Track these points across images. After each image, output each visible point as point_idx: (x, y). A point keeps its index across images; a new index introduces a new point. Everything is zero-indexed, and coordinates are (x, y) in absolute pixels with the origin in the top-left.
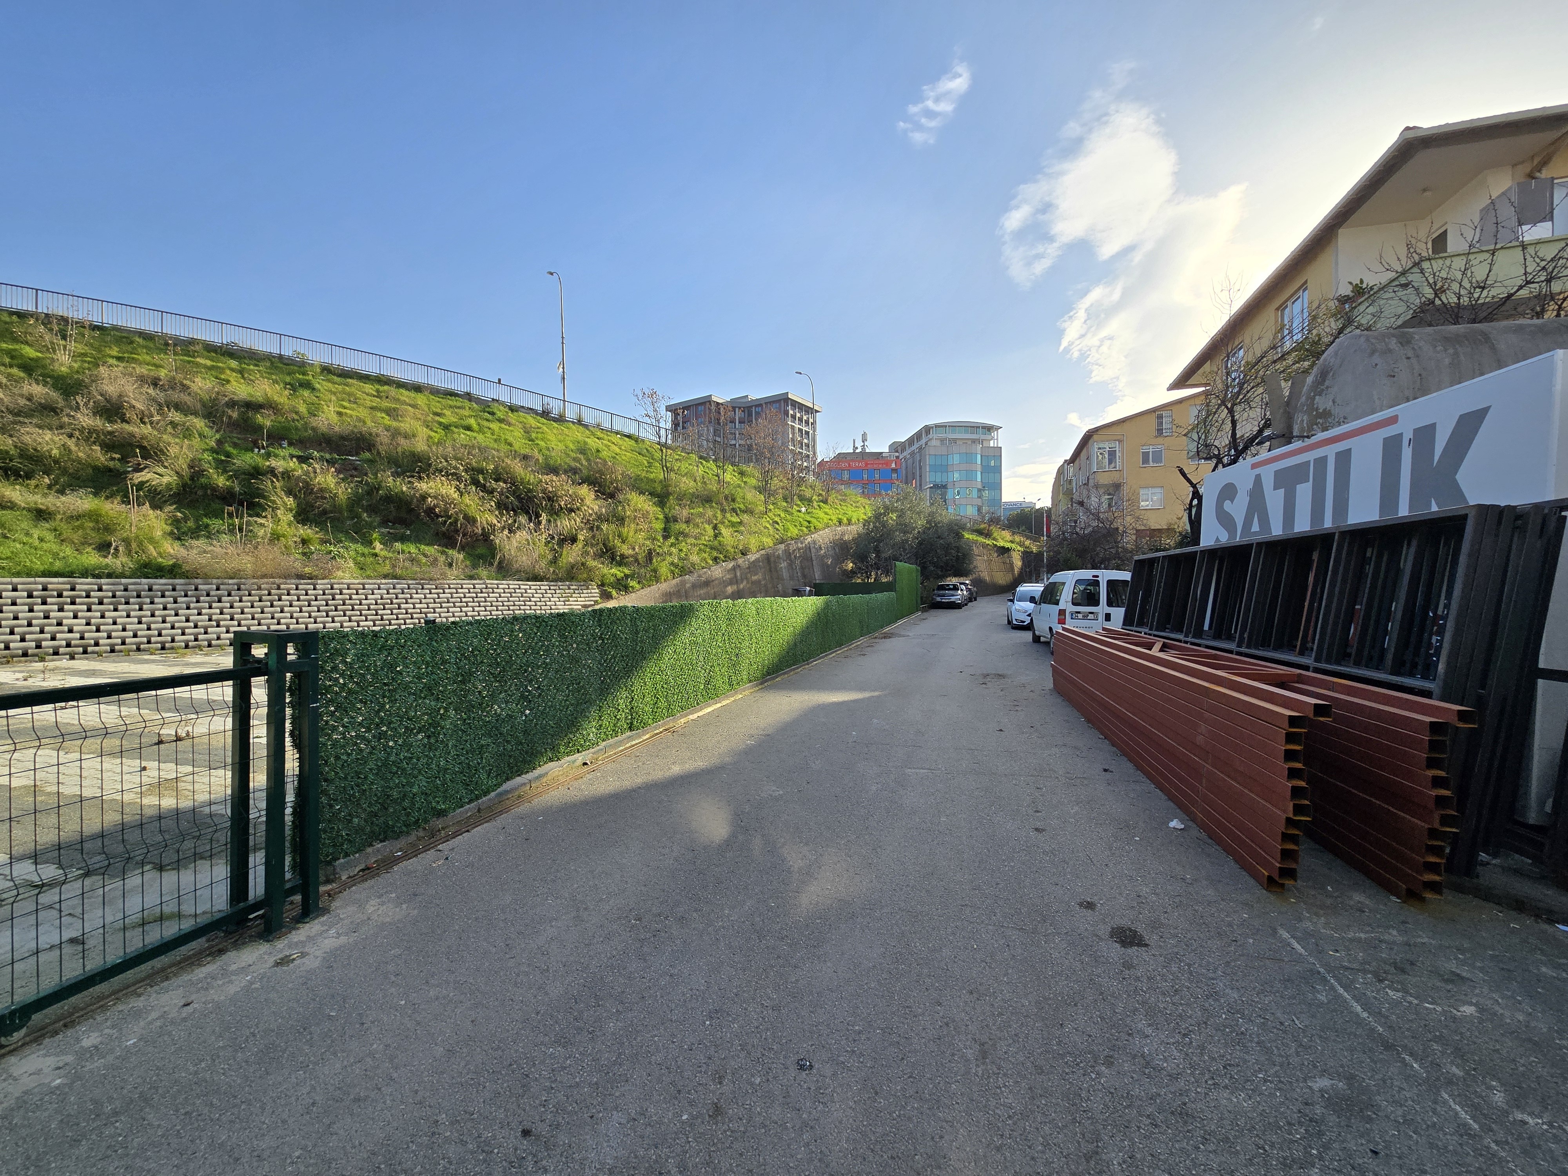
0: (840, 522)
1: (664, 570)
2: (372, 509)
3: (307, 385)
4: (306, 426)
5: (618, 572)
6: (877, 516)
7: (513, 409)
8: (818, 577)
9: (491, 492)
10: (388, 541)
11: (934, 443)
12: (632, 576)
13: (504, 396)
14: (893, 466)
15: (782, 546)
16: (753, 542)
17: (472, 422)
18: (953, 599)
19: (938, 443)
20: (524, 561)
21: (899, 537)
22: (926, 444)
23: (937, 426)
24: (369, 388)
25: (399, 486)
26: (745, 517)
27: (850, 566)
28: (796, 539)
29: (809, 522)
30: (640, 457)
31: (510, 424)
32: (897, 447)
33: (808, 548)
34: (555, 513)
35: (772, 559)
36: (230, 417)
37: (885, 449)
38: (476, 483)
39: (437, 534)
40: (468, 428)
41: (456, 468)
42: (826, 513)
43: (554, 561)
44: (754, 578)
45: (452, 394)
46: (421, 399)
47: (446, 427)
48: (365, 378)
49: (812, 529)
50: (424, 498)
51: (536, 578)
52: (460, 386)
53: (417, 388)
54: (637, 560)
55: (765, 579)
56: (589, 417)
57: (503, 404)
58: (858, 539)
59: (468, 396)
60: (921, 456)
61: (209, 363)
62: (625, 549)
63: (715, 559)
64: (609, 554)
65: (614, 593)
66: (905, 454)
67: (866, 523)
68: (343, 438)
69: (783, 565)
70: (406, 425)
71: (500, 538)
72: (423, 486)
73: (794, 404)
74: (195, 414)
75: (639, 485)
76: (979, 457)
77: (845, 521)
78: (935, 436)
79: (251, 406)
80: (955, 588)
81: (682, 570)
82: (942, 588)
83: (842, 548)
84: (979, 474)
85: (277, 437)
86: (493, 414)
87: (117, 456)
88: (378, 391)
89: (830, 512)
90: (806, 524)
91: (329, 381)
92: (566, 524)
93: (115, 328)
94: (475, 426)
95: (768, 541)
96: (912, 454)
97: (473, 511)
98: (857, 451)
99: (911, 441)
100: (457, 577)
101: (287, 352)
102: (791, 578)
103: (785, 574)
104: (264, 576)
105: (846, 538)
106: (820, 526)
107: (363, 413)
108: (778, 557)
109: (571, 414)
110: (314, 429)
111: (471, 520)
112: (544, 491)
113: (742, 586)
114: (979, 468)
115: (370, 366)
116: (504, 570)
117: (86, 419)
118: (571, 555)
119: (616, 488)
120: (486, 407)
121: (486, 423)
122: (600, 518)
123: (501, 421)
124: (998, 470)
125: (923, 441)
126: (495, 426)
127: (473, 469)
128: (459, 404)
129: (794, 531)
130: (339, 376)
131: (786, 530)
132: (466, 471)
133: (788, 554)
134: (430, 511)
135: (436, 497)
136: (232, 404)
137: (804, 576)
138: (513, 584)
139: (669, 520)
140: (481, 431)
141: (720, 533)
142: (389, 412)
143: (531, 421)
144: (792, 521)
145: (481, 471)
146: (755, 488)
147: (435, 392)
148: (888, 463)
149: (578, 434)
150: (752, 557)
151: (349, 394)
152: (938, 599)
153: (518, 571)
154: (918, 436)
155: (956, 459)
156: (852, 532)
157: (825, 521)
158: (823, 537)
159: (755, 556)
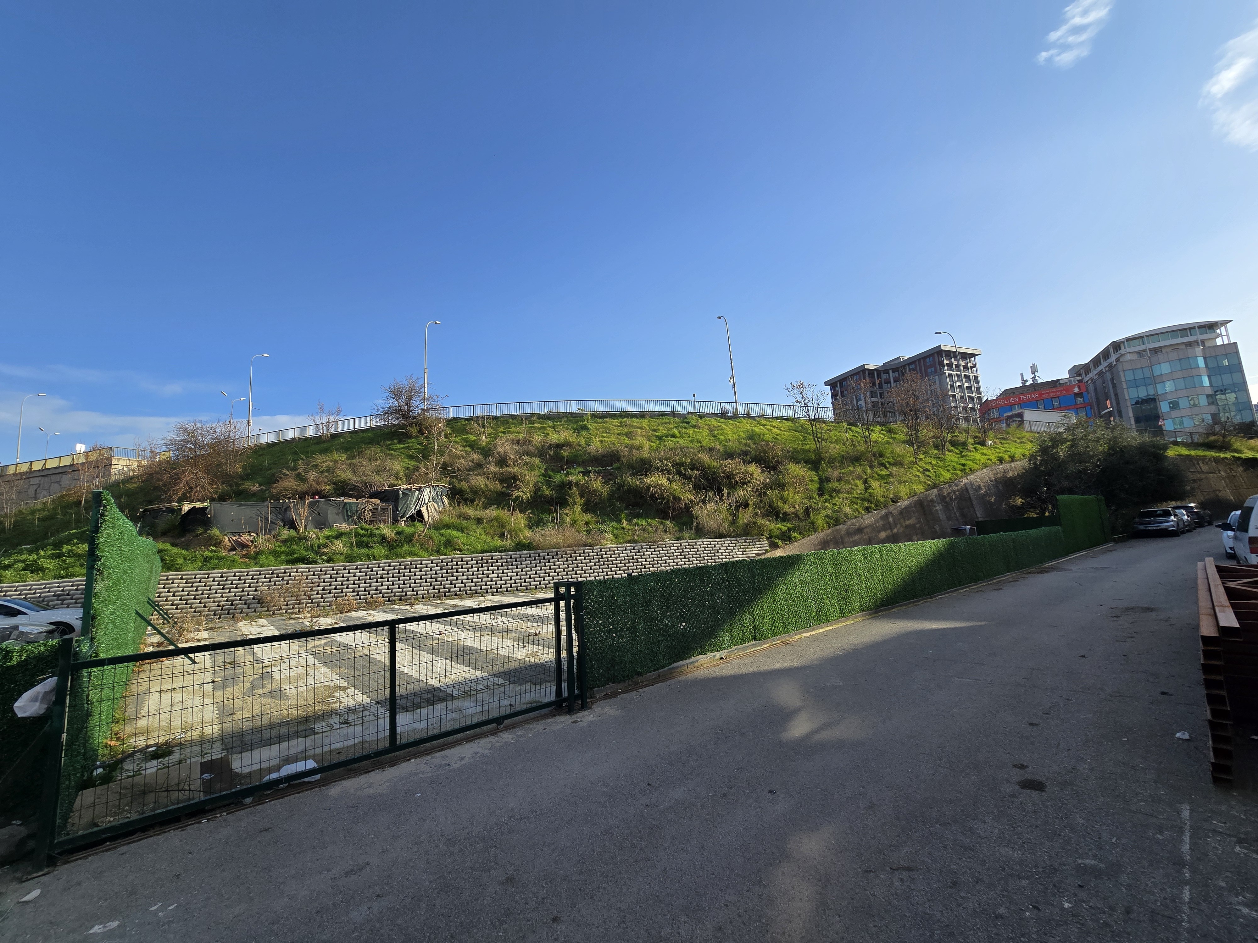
0: (1001, 460)
1: (820, 521)
2: (621, 499)
3: (585, 428)
4: (585, 453)
5: (782, 526)
6: (1045, 450)
7: (701, 416)
8: (980, 514)
9: (689, 478)
10: (630, 518)
11: (1128, 357)
12: (794, 529)
13: (695, 408)
14: (1076, 390)
15: (935, 491)
16: (904, 491)
17: (675, 431)
18: (1163, 525)
19: (1135, 356)
20: (712, 524)
21: (1073, 468)
23: (1128, 340)
24: (616, 422)
25: (635, 482)
26: (895, 470)
27: (1019, 501)
28: (949, 483)
29: (964, 465)
30: (796, 434)
31: (700, 428)
33: (965, 489)
34: (733, 486)
35: (925, 504)
36: (550, 454)
38: (679, 473)
39: (657, 510)
40: (674, 436)
41: (667, 465)
42: (984, 454)
43: (734, 522)
44: (908, 522)
45: (662, 415)
46: (645, 423)
47: (660, 438)
48: (613, 416)
49: (968, 472)
50: (648, 488)
51: (721, 536)
52: (667, 408)
53: (642, 415)
54: (797, 516)
55: (919, 522)
56: (754, 411)
57: (695, 414)
58: (1025, 475)
59: (673, 414)
60: (1112, 374)
61: (540, 425)
62: (787, 508)
63: (867, 509)
64: (775, 513)
65: (780, 543)
66: (1090, 374)
67: (1032, 457)
68: (603, 456)
69: (939, 507)
70: (639, 440)
71: (695, 510)
72: (647, 480)
73: (949, 353)
74: (535, 456)
75: (795, 457)
76: (1200, 359)
77: (1006, 458)
78: (1129, 350)
79: (559, 446)
80: (1167, 514)
81: (835, 521)
82: (1154, 514)
83: (1006, 485)
84: (1205, 378)
85: (573, 462)
86: (688, 423)
87: (505, 485)
88: (621, 423)
89: (988, 452)
90: (960, 467)
91: (595, 422)
92: (741, 494)
93: (502, 416)
94: (678, 434)
95: (919, 488)
96: (1099, 372)
97: (678, 493)
98: (1027, 384)
99: (1096, 360)
100: (670, 539)
101: (574, 410)
102: (949, 518)
103: (942, 516)
104: (568, 546)
105: (1011, 474)
107: (613, 439)
108: (932, 501)
109: (741, 412)
110: (589, 454)
111: (677, 499)
112: (724, 472)
113: (895, 531)
114: (1204, 372)
115: (615, 408)
116: (700, 532)
117: (493, 468)
118: (745, 516)
119: (778, 462)
120: (684, 419)
121: (684, 430)
122: (766, 486)
123: (694, 426)
124: (1235, 368)
125: (1113, 359)
126: (690, 431)
127: (677, 464)
128: (667, 420)
129: (947, 475)
130: (600, 418)
131: (938, 475)
132: (673, 466)
133: (942, 497)
134: (653, 495)
135: (655, 487)
136: (550, 447)
137: (963, 515)
138: (706, 541)
139: (823, 481)
140: (681, 436)
141: (870, 486)
142: (628, 435)
143: (714, 422)
144: (944, 467)
145: (682, 464)
146: (904, 442)
147: (653, 415)
149: (747, 425)
150: (902, 504)
151: (606, 428)
152: (1142, 527)
153: (709, 532)
154: (1105, 354)
155: (1166, 368)
156: (1016, 468)
157: (983, 461)
158: (981, 477)
159: (907, 503)
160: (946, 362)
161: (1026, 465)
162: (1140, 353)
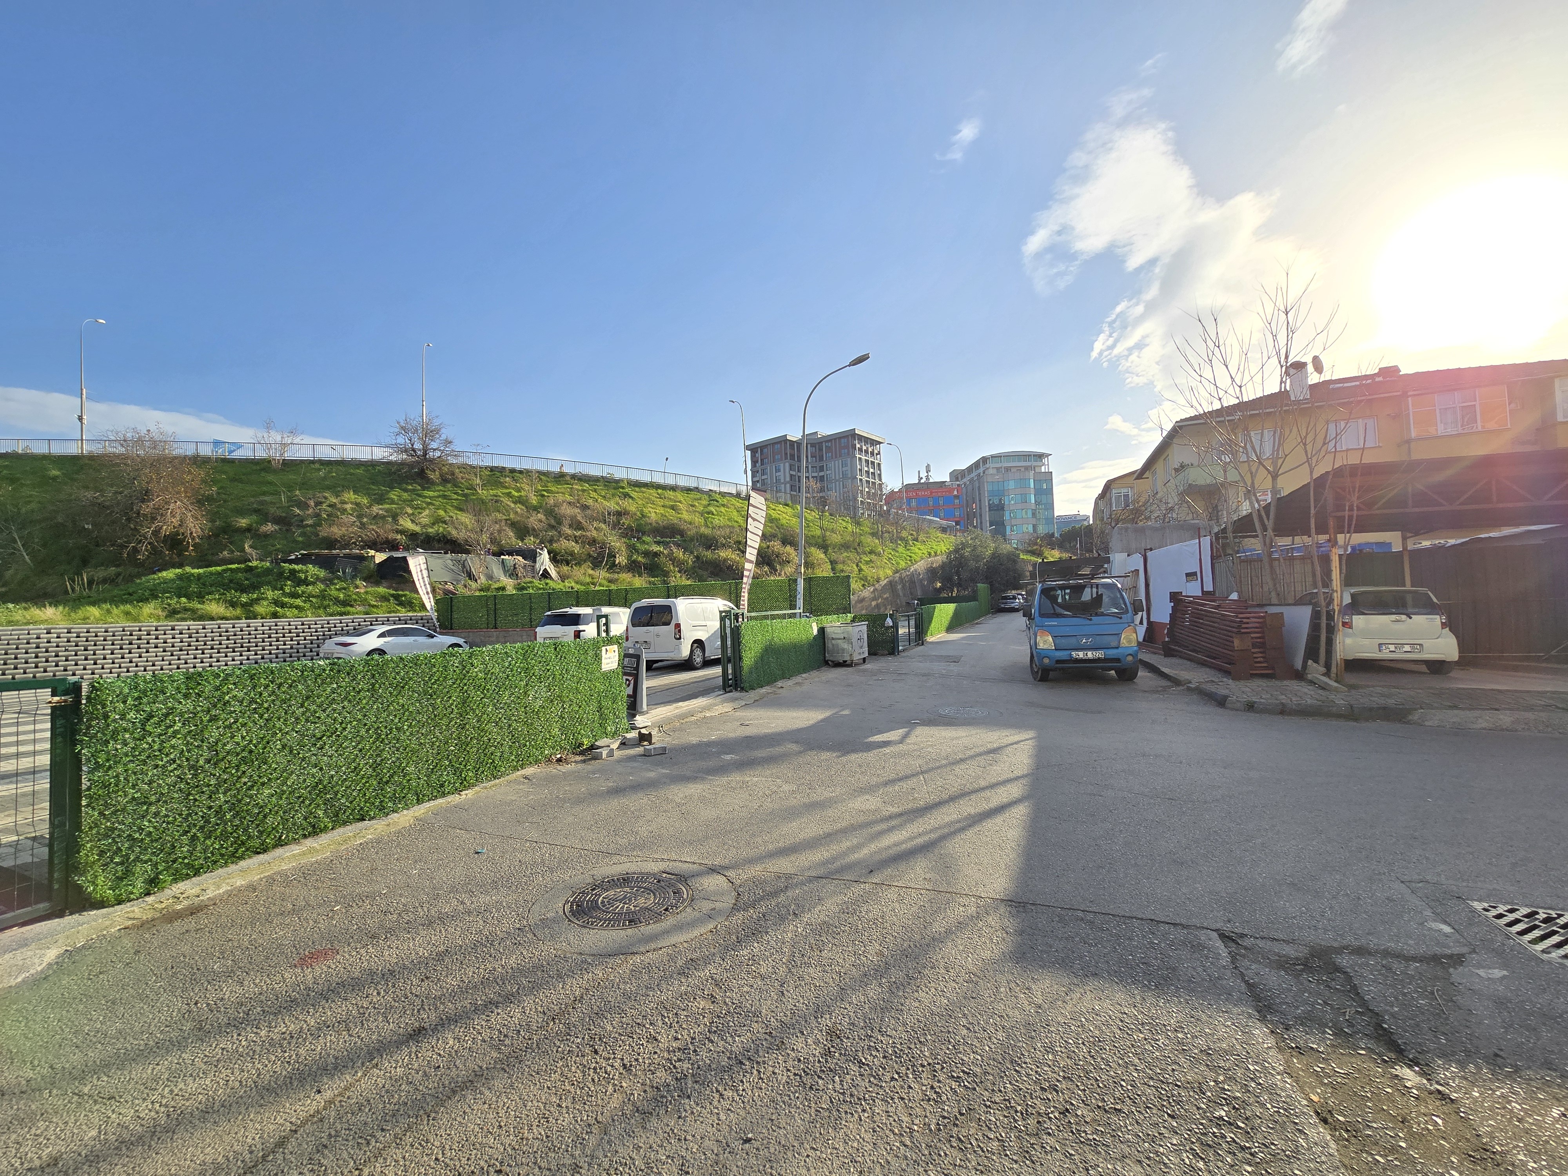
0: (930, 554)
2: (705, 567)
3: (628, 496)
4: (647, 524)
6: (956, 551)
7: (722, 495)
8: (919, 593)
11: (991, 471)
13: (714, 487)
14: (955, 493)
15: (897, 575)
16: (881, 574)
17: (711, 508)
18: (1013, 605)
19: (995, 471)
21: (972, 564)
22: (984, 473)
23: (993, 457)
24: (653, 492)
25: (709, 554)
26: (873, 557)
27: (939, 584)
28: (906, 569)
29: (911, 556)
31: (728, 507)
32: (956, 475)
33: (912, 574)
35: (893, 584)
37: (947, 478)
40: (712, 514)
42: (919, 549)
44: (885, 596)
45: (690, 490)
46: (680, 496)
47: (702, 515)
48: (646, 485)
49: (913, 562)
50: (725, 560)
52: (693, 484)
53: (673, 489)
55: (890, 596)
57: (715, 492)
58: (943, 566)
59: (697, 489)
60: (979, 483)
61: (580, 488)
63: (863, 585)
66: (965, 480)
67: (948, 554)
68: (664, 527)
69: (899, 587)
70: (684, 515)
73: (861, 438)
74: (602, 522)
76: (1032, 481)
77: (933, 554)
78: (992, 465)
79: (619, 514)
80: (1014, 598)
82: (1006, 598)
83: (932, 573)
84: (1033, 497)
85: (641, 530)
86: (716, 501)
88: (658, 494)
89: (922, 547)
90: (908, 558)
91: (634, 491)
93: (528, 471)
94: (715, 512)
95: (890, 572)
96: (971, 480)
98: (922, 481)
99: (970, 469)
102: (904, 595)
103: (901, 594)
105: (934, 566)
106: (918, 559)
107: (662, 511)
108: (896, 581)
110: (651, 524)
112: (773, 551)
114: (1032, 491)
117: (571, 531)
120: (710, 496)
121: (714, 507)
123: (723, 506)
124: (1050, 492)
125: (981, 470)
126: (723, 509)
127: (734, 542)
128: (698, 497)
129: (903, 564)
130: (636, 486)
131: (898, 563)
133: (901, 579)
134: (731, 567)
135: (732, 560)
136: (609, 514)
137: (911, 594)
139: (833, 563)
140: (719, 514)
141: (862, 569)
142: (674, 508)
143: (736, 502)
144: (900, 557)
145: (739, 543)
146: (870, 534)
147: (681, 489)
148: (951, 490)
150: (883, 583)
151: (649, 498)
152: (1003, 606)
154: (976, 465)
155: (1011, 485)
156: (939, 560)
157: (921, 554)
158: (920, 566)
160: (858, 446)
161: (945, 560)
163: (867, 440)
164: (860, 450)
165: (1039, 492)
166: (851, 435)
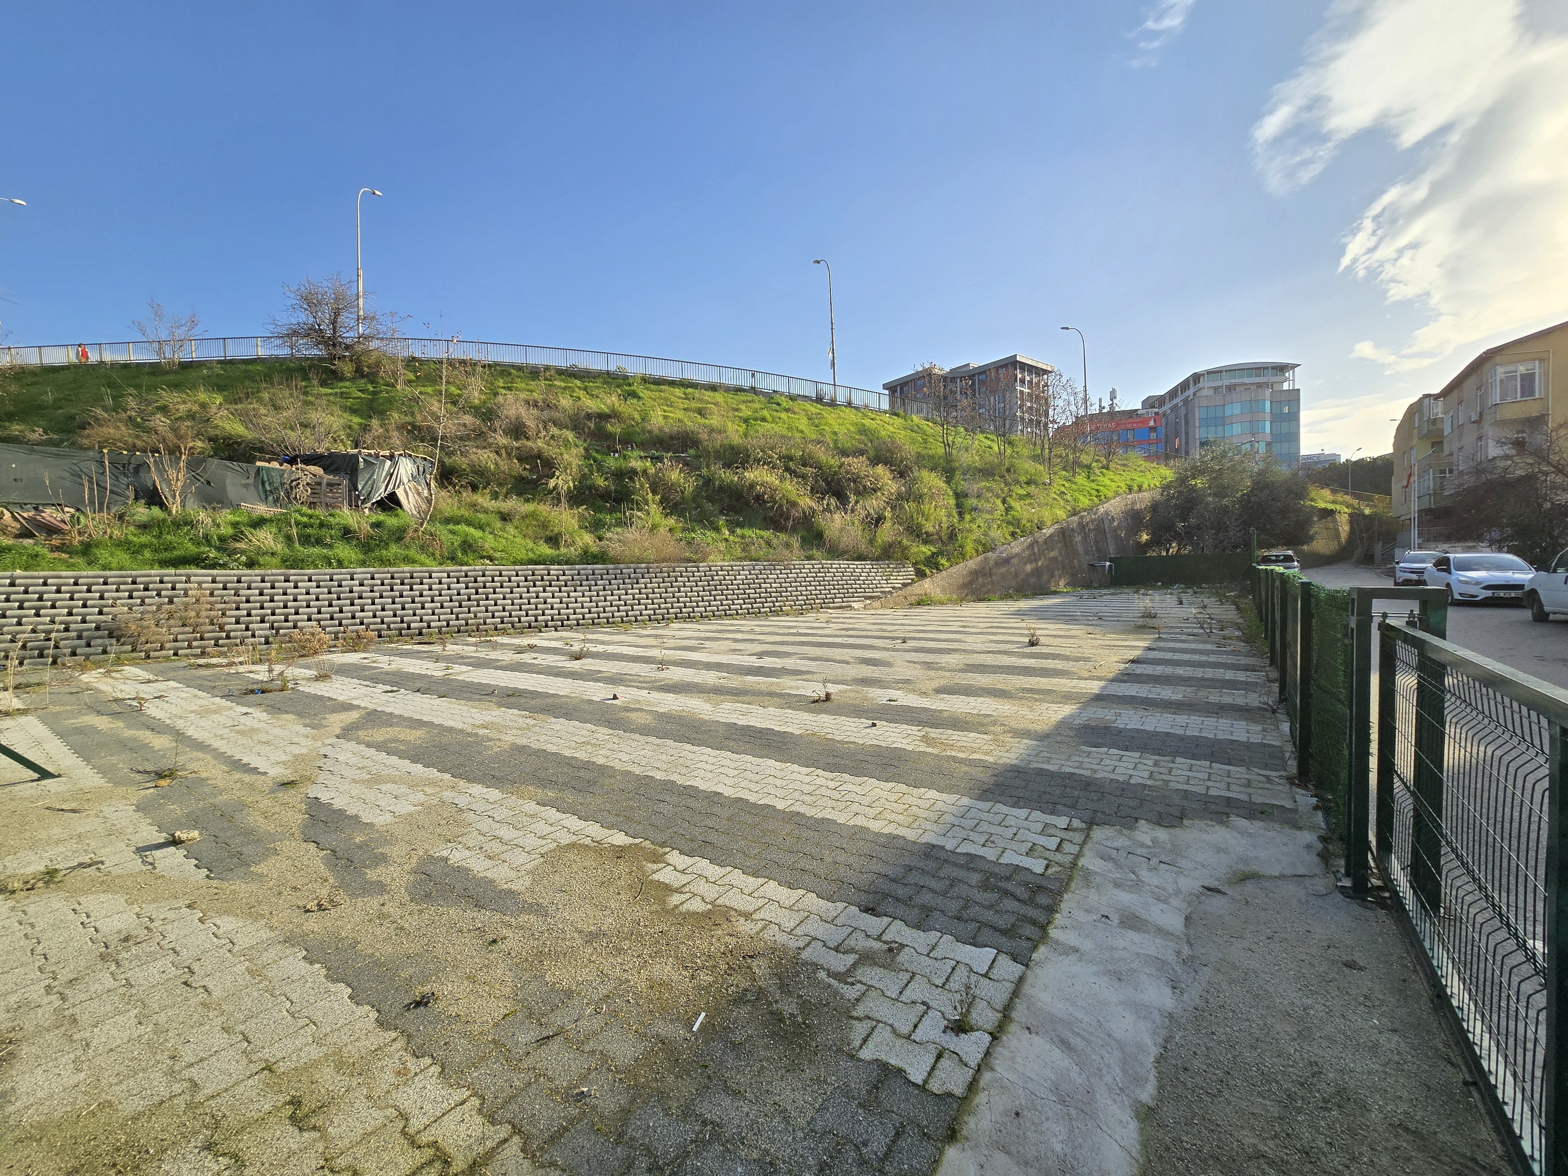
0: (1130, 489)
1: (969, 548)
2: (710, 499)
3: (634, 395)
4: (643, 431)
5: (927, 550)
6: (1182, 480)
7: (792, 398)
8: (1112, 550)
9: (804, 477)
10: (733, 525)
11: (1205, 392)
12: (940, 553)
13: (782, 386)
14: (1152, 423)
15: (1075, 519)
16: (1047, 515)
17: (765, 413)
19: (1211, 392)
20: (846, 541)
21: (1212, 501)
22: (1194, 395)
23: (1210, 372)
24: (679, 392)
25: (727, 476)
26: (1032, 489)
27: (1145, 537)
28: (1089, 510)
29: (1098, 491)
30: (914, 434)
31: (795, 413)
32: (1150, 403)
33: (1101, 519)
34: (863, 492)
35: (1067, 534)
36: (589, 428)
37: (1139, 406)
38: (787, 469)
39: (765, 519)
40: (764, 419)
41: (772, 457)
42: (1112, 480)
43: (871, 541)
44: (1052, 554)
45: (739, 390)
46: (719, 397)
47: (746, 421)
48: (672, 383)
49: (1104, 499)
50: (752, 486)
51: (860, 558)
52: (746, 382)
53: (713, 388)
54: (941, 538)
55: (1061, 555)
56: (857, 400)
57: (782, 394)
58: (1155, 507)
59: (753, 390)
60: (1187, 410)
61: (563, 385)
62: (929, 527)
63: (1013, 534)
64: (915, 532)
65: (928, 571)
66: (1164, 409)
67: (1166, 488)
68: (671, 437)
69: (1078, 539)
70: (714, 421)
71: (821, 521)
72: (751, 475)
73: (1023, 366)
74: (566, 427)
75: (924, 461)
76: (1268, 403)
77: (1136, 488)
78: (1208, 384)
79: (603, 417)
81: (987, 547)
83: (1134, 519)
84: (1268, 424)
85: (627, 441)
86: (779, 404)
87: (528, 467)
88: (685, 394)
89: (1116, 478)
90: (1094, 493)
91: (647, 389)
92: (874, 504)
93: (497, 364)
94: (768, 418)
95: (1061, 514)
96: (1175, 408)
97: (793, 497)
98: (1105, 411)
99: (1173, 393)
100: (799, 558)
101: (612, 368)
102: (1086, 552)
103: (1080, 549)
104: (664, 560)
105: (1138, 507)
106: (1110, 494)
107: (680, 415)
108: (1073, 529)
109: (841, 398)
110: (650, 432)
111: (794, 504)
112: (847, 472)
113: (1040, 563)
114: (1268, 417)
115: (672, 372)
116: (835, 552)
117: (502, 440)
118: (887, 532)
119: (906, 466)
120: (771, 397)
121: (775, 413)
122: (900, 497)
123: (787, 410)
124: (1294, 417)
125: (1190, 393)
126: (783, 415)
127: (784, 457)
128: (749, 399)
129: (1085, 502)
130: (653, 383)
131: (1076, 501)
132: (780, 458)
133: (1082, 526)
134: (759, 498)
135: (762, 485)
136: (589, 416)
137: (1099, 550)
138: (844, 564)
139: (960, 496)
140: (773, 421)
141: (1011, 508)
142: (700, 412)
143: (813, 408)
144: (1080, 491)
145: (790, 458)
147: (728, 389)
148: (1145, 421)
149: (851, 415)
150: (1047, 532)
151: (666, 399)
153: (845, 552)
154: (1184, 386)
155: (1236, 409)
156: (1143, 500)
157: (1114, 488)
158: (1114, 507)
159: (1051, 531)
160: (1019, 376)
161: (1158, 497)
162: (1216, 389)
163: (1031, 369)
164: (1023, 381)
165: (1277, 418)
166: (1012, 363)
